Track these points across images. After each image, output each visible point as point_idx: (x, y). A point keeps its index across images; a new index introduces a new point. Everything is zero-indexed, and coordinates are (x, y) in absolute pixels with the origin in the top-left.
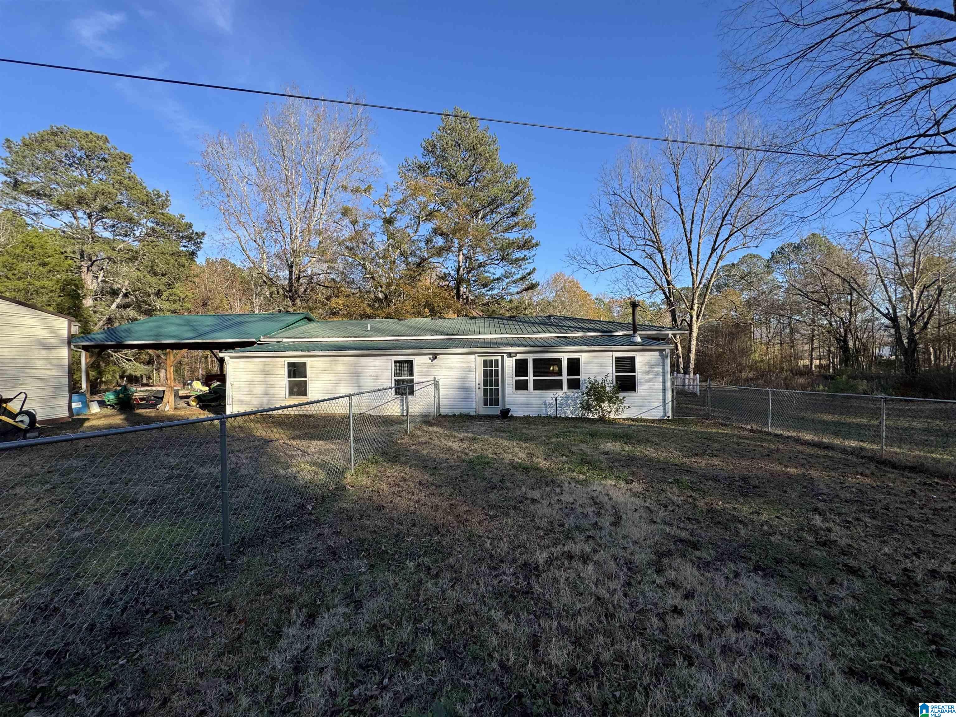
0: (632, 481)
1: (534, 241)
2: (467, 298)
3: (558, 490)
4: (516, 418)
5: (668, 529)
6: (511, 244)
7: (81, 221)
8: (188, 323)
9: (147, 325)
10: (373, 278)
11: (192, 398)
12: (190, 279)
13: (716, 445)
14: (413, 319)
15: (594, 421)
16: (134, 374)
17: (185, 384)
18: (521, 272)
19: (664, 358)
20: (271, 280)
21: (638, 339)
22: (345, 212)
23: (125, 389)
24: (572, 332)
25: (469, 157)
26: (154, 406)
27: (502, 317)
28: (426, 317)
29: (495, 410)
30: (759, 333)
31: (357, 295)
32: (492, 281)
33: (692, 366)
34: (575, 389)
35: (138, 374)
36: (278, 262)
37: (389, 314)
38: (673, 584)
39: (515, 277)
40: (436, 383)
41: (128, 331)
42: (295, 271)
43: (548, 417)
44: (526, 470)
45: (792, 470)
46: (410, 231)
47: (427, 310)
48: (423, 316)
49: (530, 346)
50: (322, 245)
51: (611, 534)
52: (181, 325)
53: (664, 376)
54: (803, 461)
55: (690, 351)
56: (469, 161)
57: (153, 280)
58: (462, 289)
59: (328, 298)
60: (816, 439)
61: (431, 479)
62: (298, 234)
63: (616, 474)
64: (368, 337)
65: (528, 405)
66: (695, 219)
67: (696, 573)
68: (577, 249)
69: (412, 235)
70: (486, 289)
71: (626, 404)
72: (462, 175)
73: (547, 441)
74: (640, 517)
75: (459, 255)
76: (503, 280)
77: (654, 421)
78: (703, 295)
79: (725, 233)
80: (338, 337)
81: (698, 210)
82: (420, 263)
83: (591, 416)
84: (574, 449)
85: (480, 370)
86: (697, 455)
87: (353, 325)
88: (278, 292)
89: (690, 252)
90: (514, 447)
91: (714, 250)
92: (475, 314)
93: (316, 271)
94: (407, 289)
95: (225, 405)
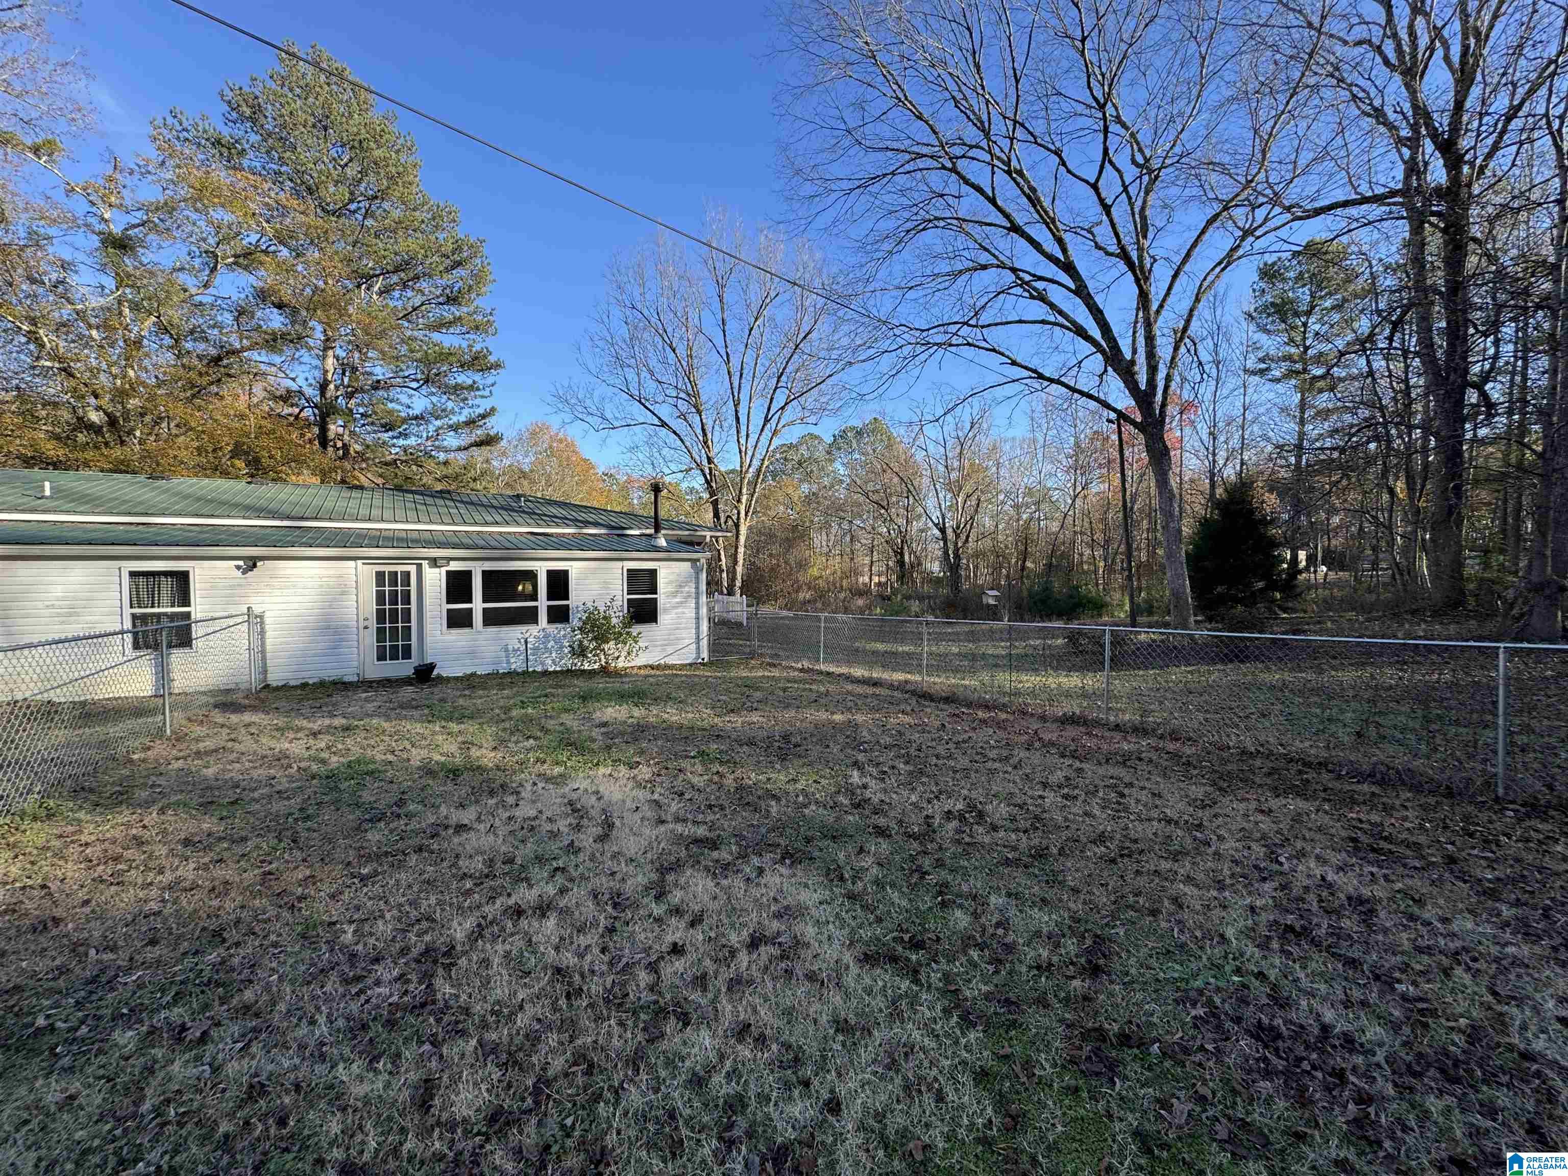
0: (638, 763)
1: (492, 359)
2: (345, 447)
3: (511, 800)
4: (448, 679)
5: (679, 828)
6: (445, 356)
10: (66, 371)
13: (758, 695)
14: (195, 480)
15: (592, 673)
18: (466, 412)
19: (698, 572)
21: (662, 542)
24: (558, 525)
25: (351, 160)
27: (426, 492)
28: (237, 477)
29: (404, 668)
30: (819, 540)
32: (404, 421)
33: (738, 583)
34: (561, 622)
37: (120, 461)
38: (677, 911)
39: (454, 419)
40: (255, 620)
43: (511, 674)
44: (454, 773)
45: (838, 717)
47: (240, 464)
48: (225, 474)
49: (476, 547)
51: (593, 855)
53: (697, 598)
54: (850, 704)
55: (735, 562)
56: (348, 170)
58: (332, 427)
60: (866, 674)
61: (219, 828)
63: (615, 756)
64: (44, 512)
65: (472, 653)
66: (745, 372)
67: (710, 884)
68: (570, 387)
69: (194, 290)
70: (390, 434)
71: (642, 644)
72: (333, 193)
73: (503, 716)
74: (642, 819)
75: (324, 357)
76: (428, 422)
77: (683, 667)
78: (754, 484)
79: (780, 398)
81: (749, 359)
82: (219, 358)
83: (586, 667)
84: (551, 724)
85: (370, 591)
86: (732, 711)
89: (738, 419)
90: (434, 733)
91: (767, 420)
92: (364, 481)
94: (180, 410)
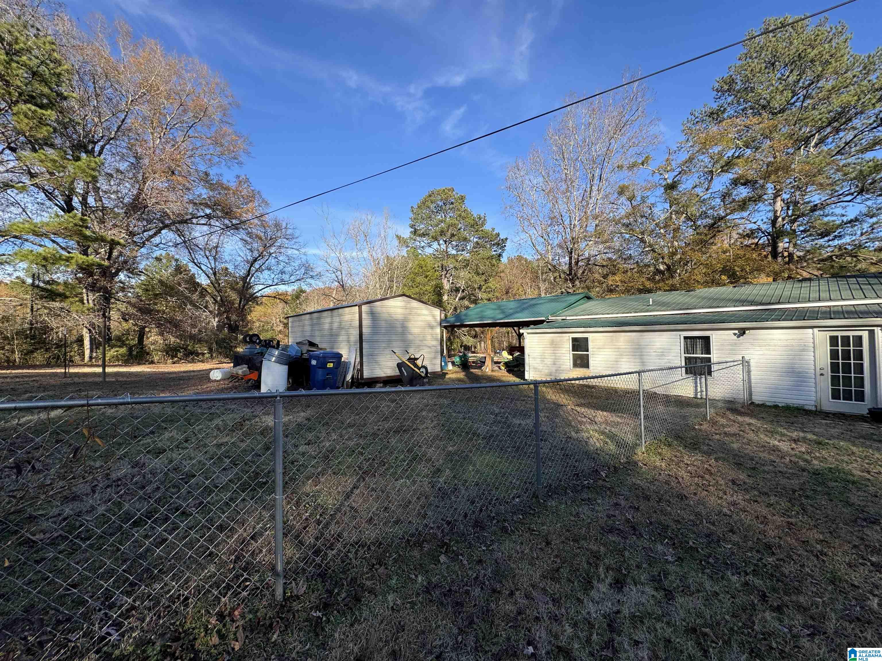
2: (791, 255)
7: (442, 246)
8: (499, 307)
9: (475, 310)
10: (653, 251)
11: (502, 364)
12: (498, 274)
14: (706, 289)
16: (468, 344)
17: (496, 353)
20: (554, 267)
22: (621, 192)
23: (465, 355)
25: (792, 71)
26: (480, 367)
27: (860, 275)
28: (724, 285)
29: (857, 408)
31: (635, 270)
32: (839, 227)
35: (470, 344)
36: (559, 251)
37: (672, 285)
40: (745, 363)
41: (466, 315)
42: (574, 256)
46: (699, 191)
47: (724, 277)
48: (719, 284)
50: (599, 228)
52: (495, 309)
56: (790, 79)
57: (477, 278)
58: (781, 245)
59: (605, 277)
61: (749, 481)
62: (576, 222)
64: (650, 311)
69: (701, 194)
70: (826, 239)
72: (780, 100)
75: (774, 203)
76: (862, 222)
80: (617, 313)
82: (715, 223)
85: (825, 350)
87: (633, 301)
88: (560, 277)
92: (807, 275)
93: (593, 253)
94: (697, 256)
95: (524, 371)
